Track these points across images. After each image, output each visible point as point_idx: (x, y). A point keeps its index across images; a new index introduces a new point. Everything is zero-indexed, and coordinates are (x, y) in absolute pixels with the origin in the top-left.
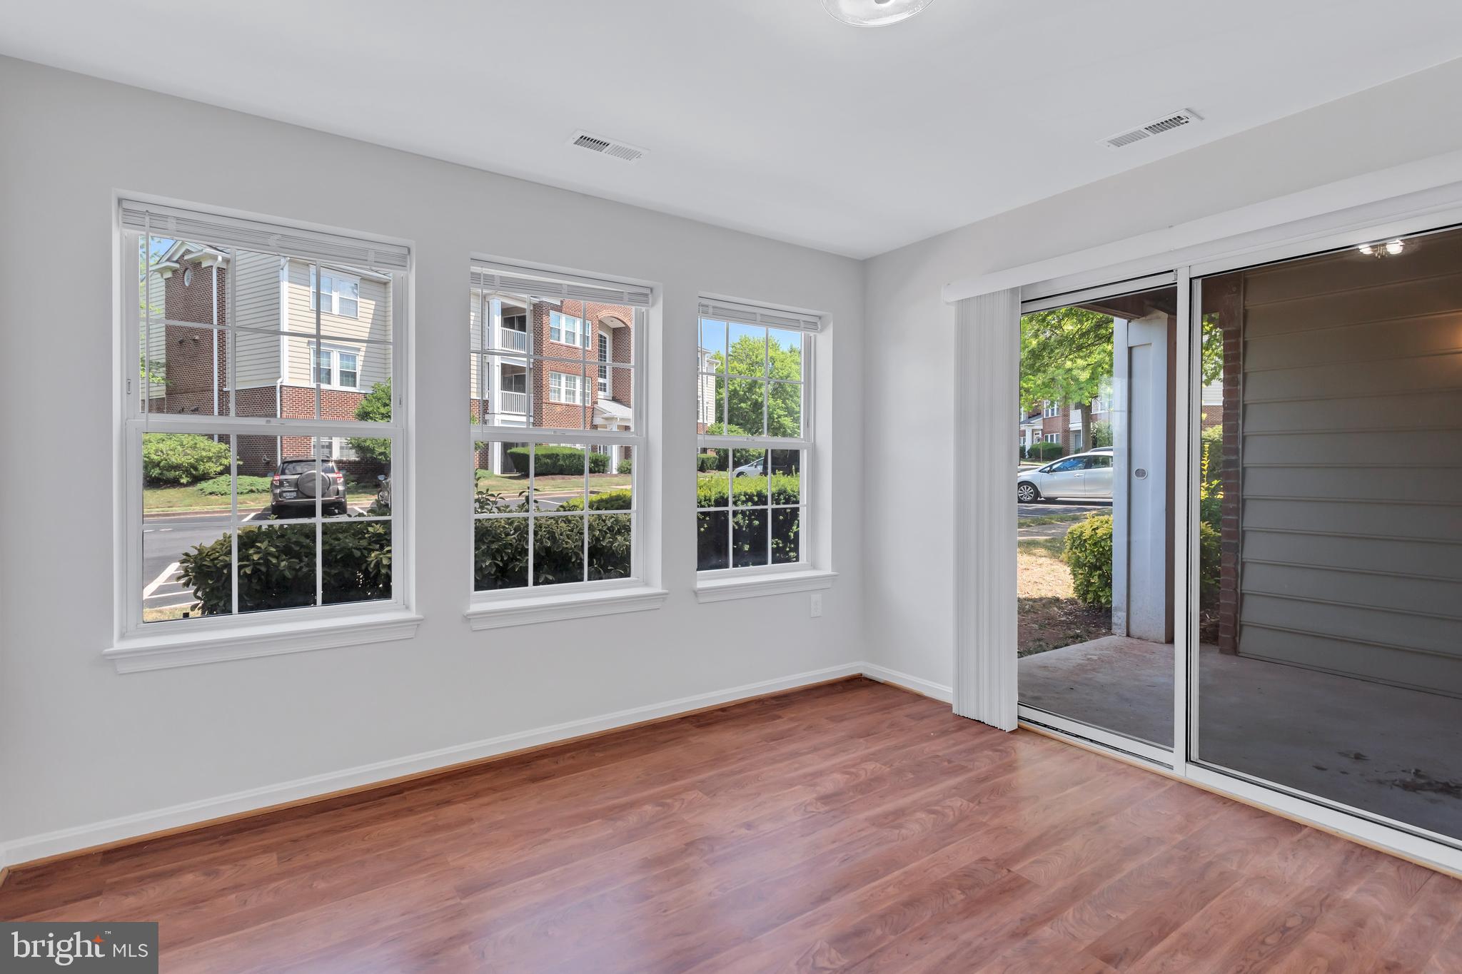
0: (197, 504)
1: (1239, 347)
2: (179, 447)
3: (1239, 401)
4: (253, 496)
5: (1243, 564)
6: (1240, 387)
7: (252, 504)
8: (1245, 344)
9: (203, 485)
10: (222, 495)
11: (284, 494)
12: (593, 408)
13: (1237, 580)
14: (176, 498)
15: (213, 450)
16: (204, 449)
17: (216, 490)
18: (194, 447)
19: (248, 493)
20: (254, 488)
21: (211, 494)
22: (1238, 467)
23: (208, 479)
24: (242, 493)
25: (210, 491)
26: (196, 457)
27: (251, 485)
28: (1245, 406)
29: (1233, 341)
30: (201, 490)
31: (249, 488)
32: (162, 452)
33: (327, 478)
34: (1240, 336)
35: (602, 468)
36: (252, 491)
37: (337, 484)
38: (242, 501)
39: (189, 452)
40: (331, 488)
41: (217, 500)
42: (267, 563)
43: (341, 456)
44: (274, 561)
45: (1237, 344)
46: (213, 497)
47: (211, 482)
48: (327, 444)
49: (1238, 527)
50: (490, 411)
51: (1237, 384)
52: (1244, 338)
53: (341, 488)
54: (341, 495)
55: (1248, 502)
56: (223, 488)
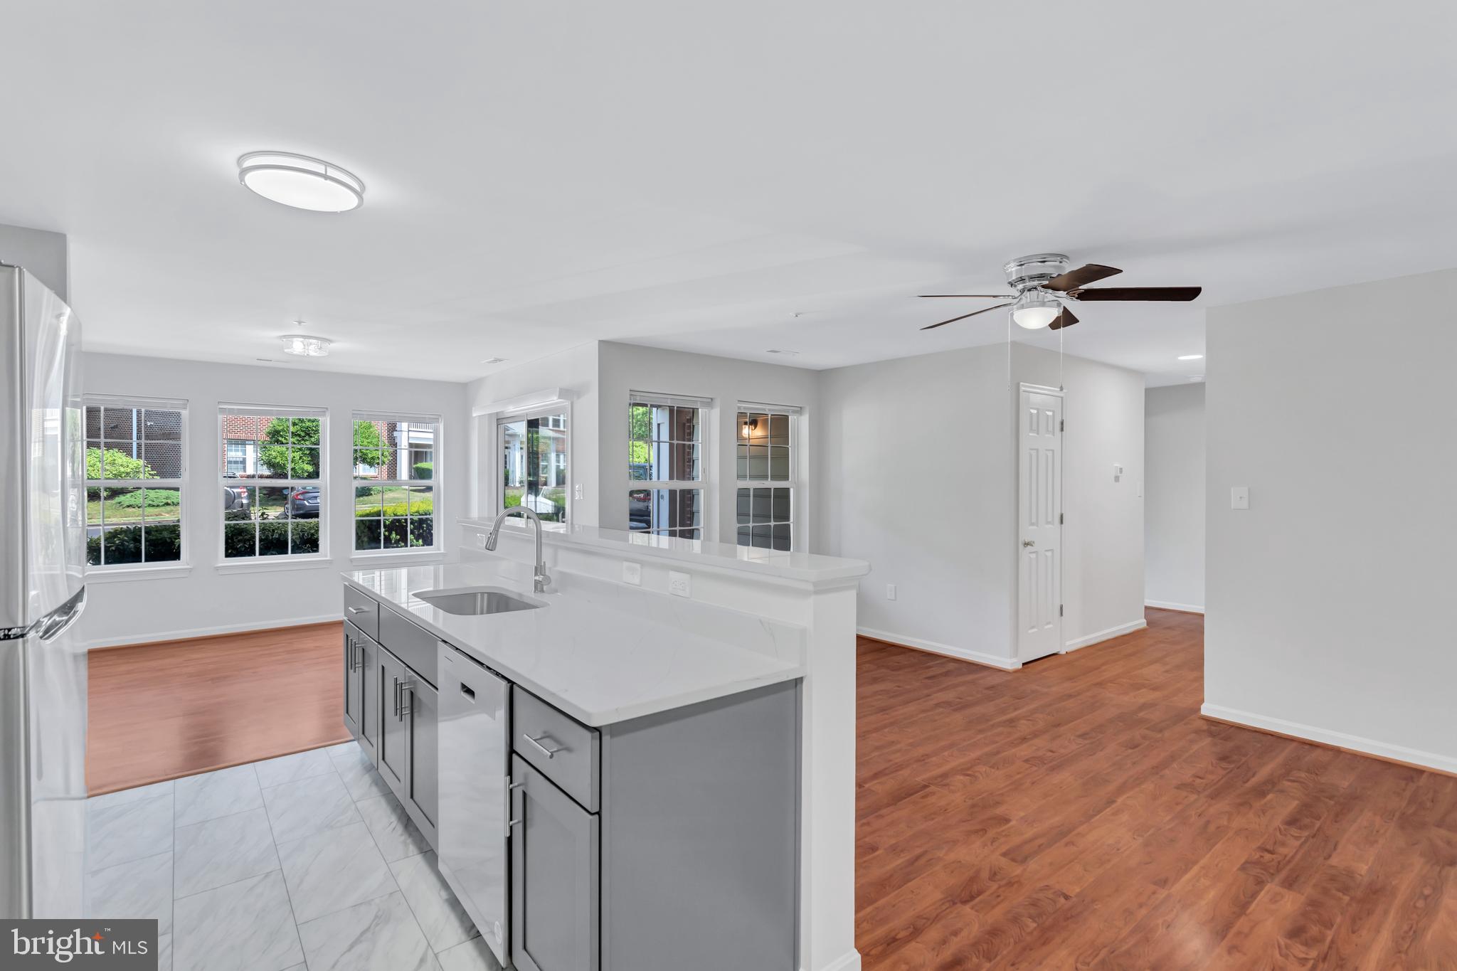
0: (115, 516)
2: (98, 463)
4: (168, 508)
7: (167, 515)
8: (693, 426)
9: (121, 498)
10: (139, 507)
14: (96, 510)
15: (131, 466)
16: (122, 465)
17: (133, 503)
18: (113, 463)
19: (163, 505)
20: (169, 501)
21: (128, 506)
23: (126, 493)
24: (158, 506)
25: (127, 504)
26: (114, 472)
27: (167, 498)
28: (693, 461)
30: (119, 503)
33: (232, 493)
36: (167, 504)
37: (242, 498)
38: (157, 513)
39: (107, 468)
40: (236, 501)
41: (134, 513)
44: (127, 544)
46: (131, 510)
47: (128, 495)
48: (241, 459)
53: (245, 501)
56: (139, 501)
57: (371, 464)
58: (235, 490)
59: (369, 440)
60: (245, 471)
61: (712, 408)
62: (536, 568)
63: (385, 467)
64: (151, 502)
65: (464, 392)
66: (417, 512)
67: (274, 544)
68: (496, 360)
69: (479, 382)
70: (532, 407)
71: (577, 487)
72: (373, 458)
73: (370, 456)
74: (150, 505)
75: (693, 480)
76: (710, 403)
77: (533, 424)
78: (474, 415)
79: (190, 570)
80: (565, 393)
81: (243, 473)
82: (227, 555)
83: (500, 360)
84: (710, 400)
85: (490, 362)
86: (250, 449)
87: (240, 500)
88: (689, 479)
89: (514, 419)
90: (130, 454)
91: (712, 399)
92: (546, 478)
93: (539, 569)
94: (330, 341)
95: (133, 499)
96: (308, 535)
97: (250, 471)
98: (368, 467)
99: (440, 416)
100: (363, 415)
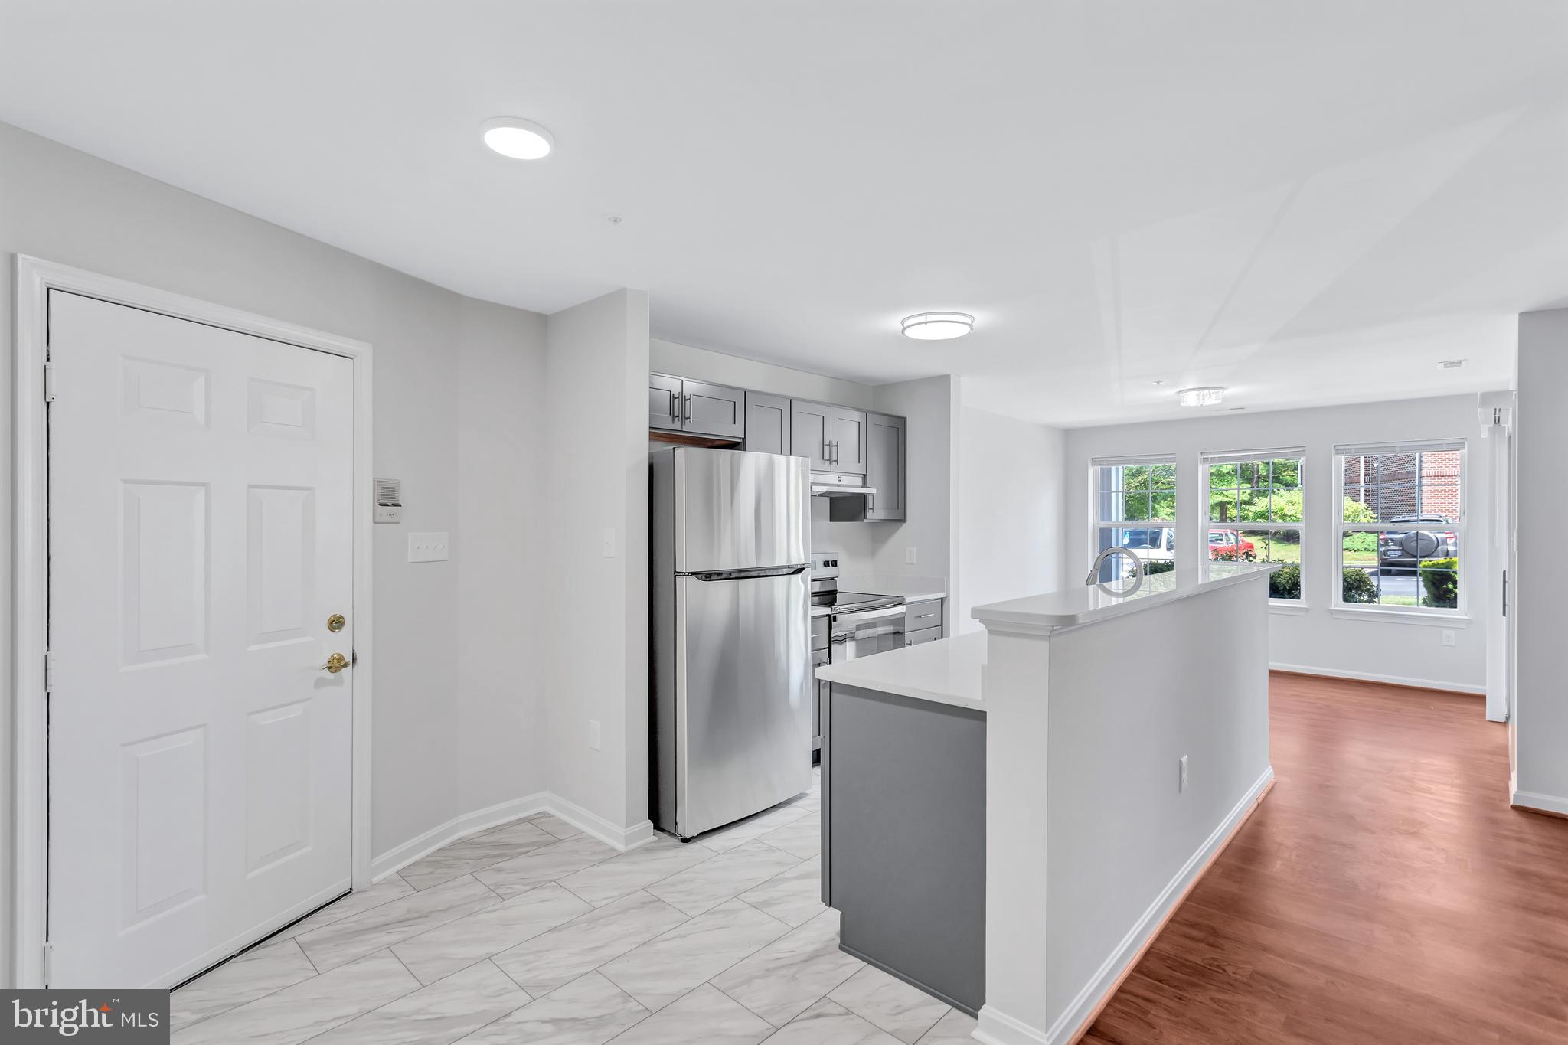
11: (1389, 553)
15: (1350, 509)
37: (1447, 544)
40: (1439, 548)
56: (1358, 545)
58: (1439, 536)
64: (1367, 547)
68: (1452, 364)
74: (1365, 549)
83: (1458, 363)
85: (1447, 367)
87: (1445, 547)
90: (1356, 499)
94: (1221, 388)
95: (1351, 543)
99: (1465, 439)
100: (1351, 449)
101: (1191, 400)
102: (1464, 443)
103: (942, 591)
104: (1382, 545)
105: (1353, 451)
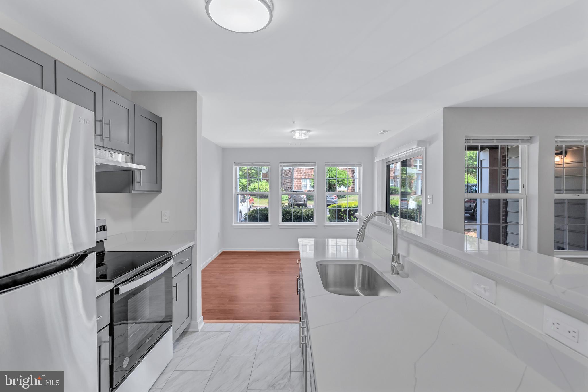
1: (506, 161)
3: (506, 179)
5: (507, 233)
6: (506, 174)
11: (291, 201)
12: (395, 169)
13: (505, 239)
22: (505, 201)
28: (508, 181)
29: (504, 159)
31: (286, 199)
32: (266, 188)
34: (506, 157)
35: (397, 192)
42: (254, 215)
43: (310, 189)
45: (505, 160)
48: (306, 185)
49: (505, 221)
50: (355, 172)
51: (505, 173)
52: (507, 158)
53: (305, 199)
54: (305, 202)
55: (509, 213)
57: (346, 186)
59: (345, 177)
60: (307, 189)
61: (531, 143)
62: (393, 257)
63: (351, 187)
65: (372, 151)
66: (354, 206)
67: (298, 218)
68: (385, 132)
69: (379, 145)
70: (402, 155)
71: (429, 196)
72: (346, 184)
73: (345, 183)
75: (507, 192)
76: (529, 140)
77: (404, 163)
78: (375, 161)
79: (271, 226)
80: (421, 143)
81: (306, 190)
82: (283, 221)
83: (386, 131)
84: (529, 138)
85: (381, 133)
86: (308, 181)
88: (504, 192)
89: (394, 162)
91: (531, 137)
92: (416, 191)
93: (395, 258)
94: (309, 131)
96: (310, 214)
97: (308, 189)
98: (344, 187)
99: (361, 163)
100: (329, 164)
101: (297, 135)
102: (360, 164)
103: (192, 241)
104: (289, 199)
105: (330, 165)
